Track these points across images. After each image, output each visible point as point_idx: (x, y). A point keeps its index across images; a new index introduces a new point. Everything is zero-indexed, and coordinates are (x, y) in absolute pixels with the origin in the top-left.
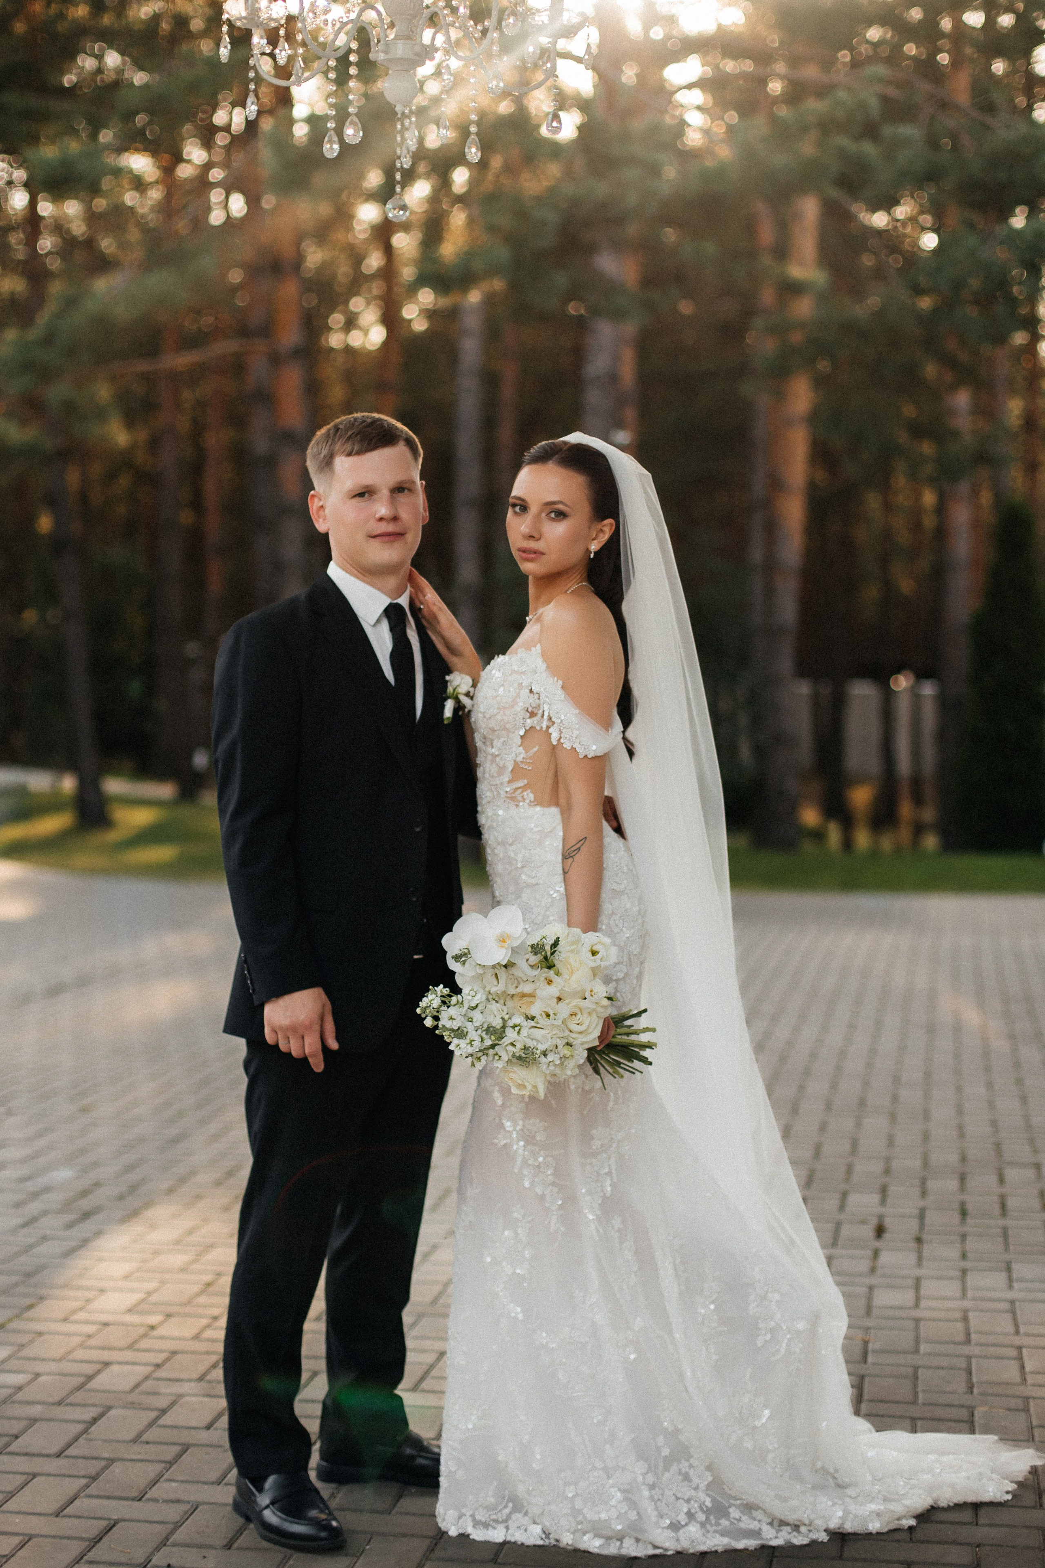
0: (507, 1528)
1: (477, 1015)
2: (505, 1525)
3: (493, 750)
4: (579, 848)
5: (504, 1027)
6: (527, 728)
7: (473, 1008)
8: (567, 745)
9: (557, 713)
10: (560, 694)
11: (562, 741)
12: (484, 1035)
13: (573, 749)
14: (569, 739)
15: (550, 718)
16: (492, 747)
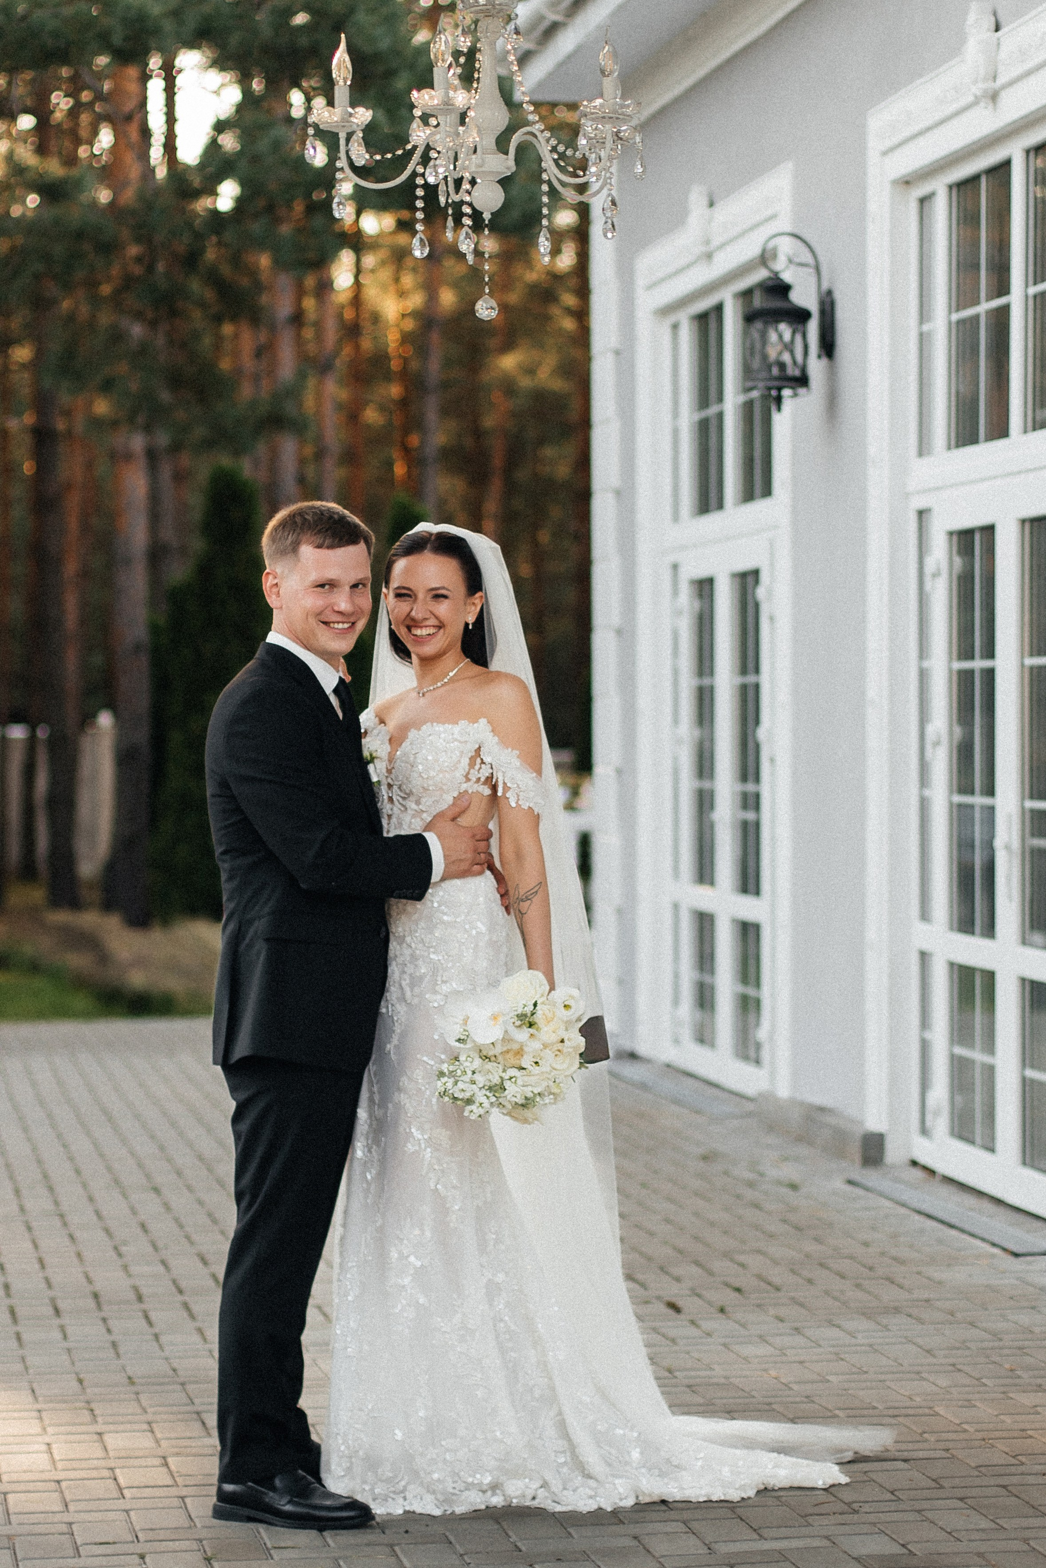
0: (405, 1499)
1: (478, 1077)
2: (403, 1495)
4: (536, 892)
5: (502, 1081)
6: (462, 791)
7: (474, 1073)
8: (525, 806)
9: (512, 779)
11: (520, 802)
12: (488, 1094)
13: (530, 808)
14: (527, 800)
15: (505, 784)
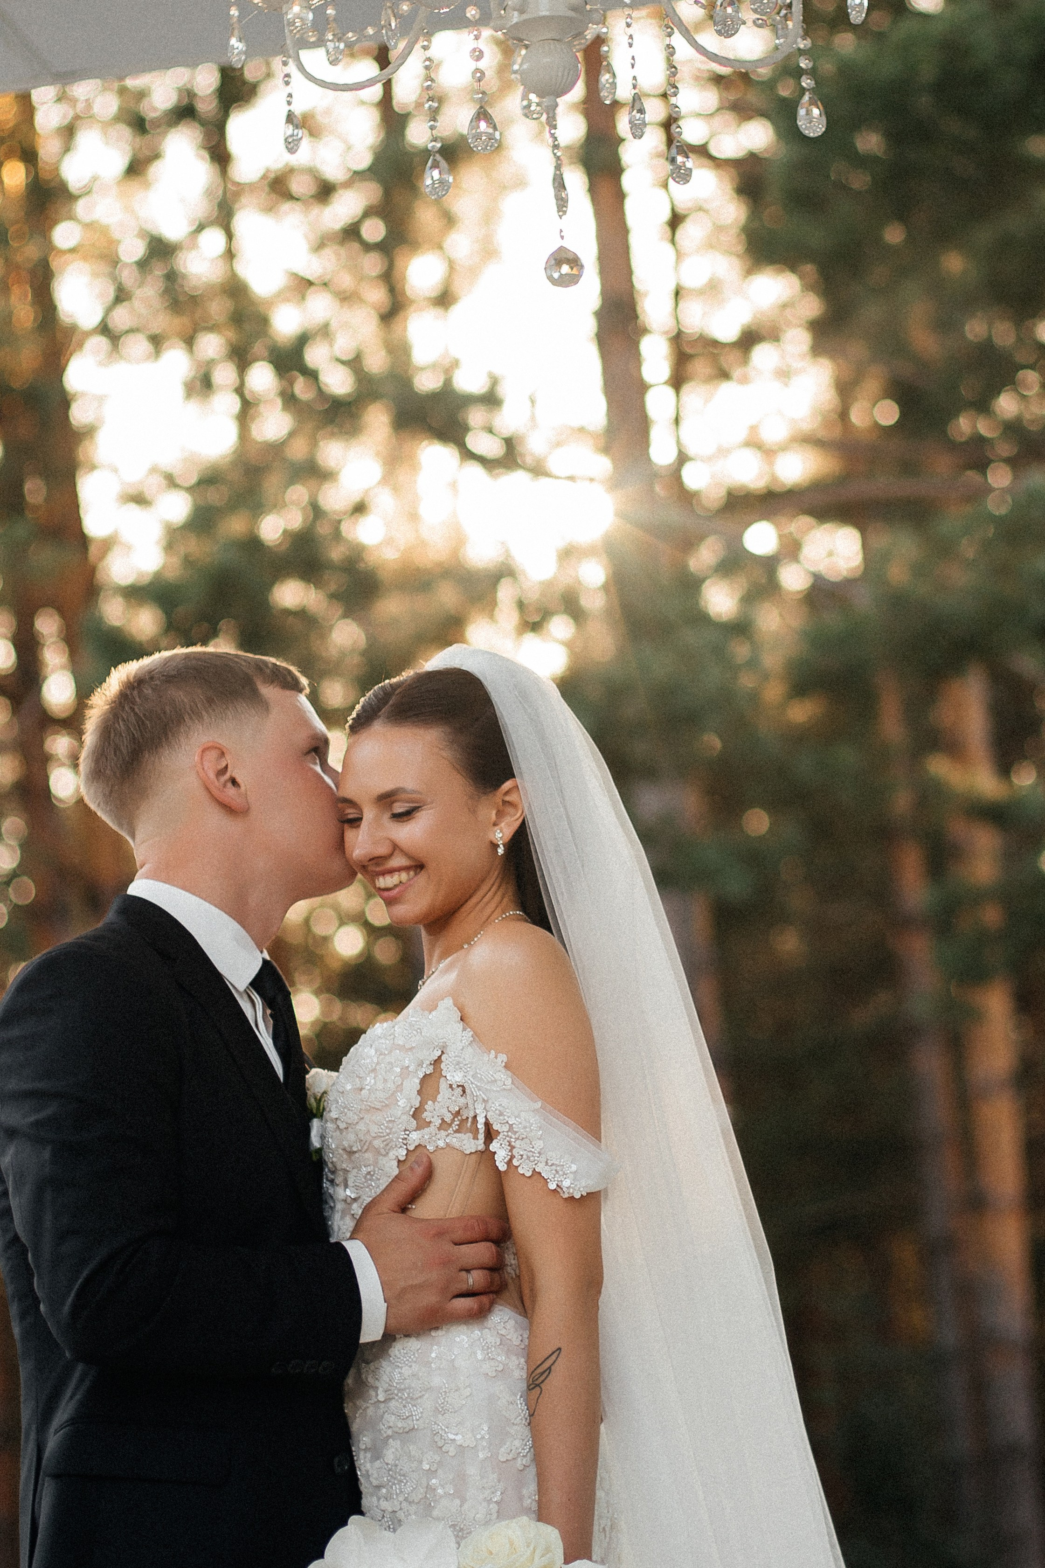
3: (348, 1192)
6: (411, 1148)
8: (525, 1170)
9: (501, 1114)
10: (505, 1078)
11: (515, 1162)
13: (536, 1174)
14: (528, 1158)
15: (487, 1125)
16: (346, 1186)
